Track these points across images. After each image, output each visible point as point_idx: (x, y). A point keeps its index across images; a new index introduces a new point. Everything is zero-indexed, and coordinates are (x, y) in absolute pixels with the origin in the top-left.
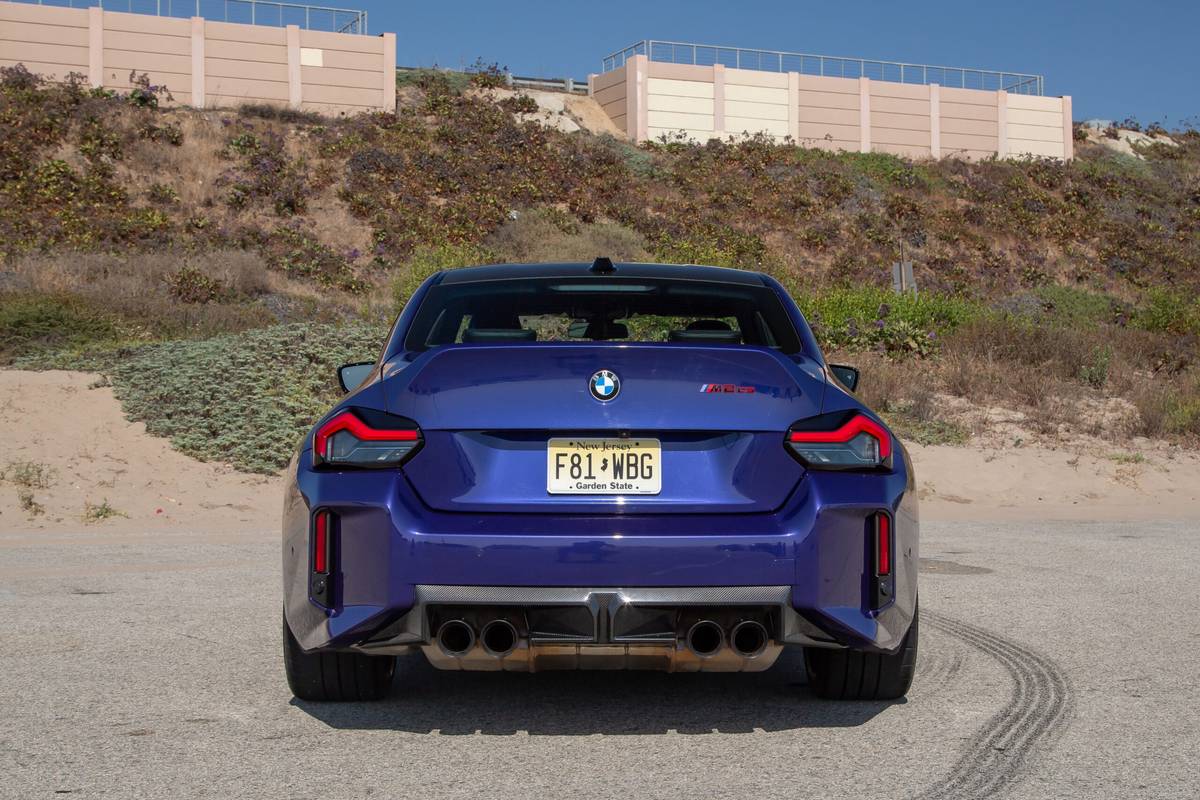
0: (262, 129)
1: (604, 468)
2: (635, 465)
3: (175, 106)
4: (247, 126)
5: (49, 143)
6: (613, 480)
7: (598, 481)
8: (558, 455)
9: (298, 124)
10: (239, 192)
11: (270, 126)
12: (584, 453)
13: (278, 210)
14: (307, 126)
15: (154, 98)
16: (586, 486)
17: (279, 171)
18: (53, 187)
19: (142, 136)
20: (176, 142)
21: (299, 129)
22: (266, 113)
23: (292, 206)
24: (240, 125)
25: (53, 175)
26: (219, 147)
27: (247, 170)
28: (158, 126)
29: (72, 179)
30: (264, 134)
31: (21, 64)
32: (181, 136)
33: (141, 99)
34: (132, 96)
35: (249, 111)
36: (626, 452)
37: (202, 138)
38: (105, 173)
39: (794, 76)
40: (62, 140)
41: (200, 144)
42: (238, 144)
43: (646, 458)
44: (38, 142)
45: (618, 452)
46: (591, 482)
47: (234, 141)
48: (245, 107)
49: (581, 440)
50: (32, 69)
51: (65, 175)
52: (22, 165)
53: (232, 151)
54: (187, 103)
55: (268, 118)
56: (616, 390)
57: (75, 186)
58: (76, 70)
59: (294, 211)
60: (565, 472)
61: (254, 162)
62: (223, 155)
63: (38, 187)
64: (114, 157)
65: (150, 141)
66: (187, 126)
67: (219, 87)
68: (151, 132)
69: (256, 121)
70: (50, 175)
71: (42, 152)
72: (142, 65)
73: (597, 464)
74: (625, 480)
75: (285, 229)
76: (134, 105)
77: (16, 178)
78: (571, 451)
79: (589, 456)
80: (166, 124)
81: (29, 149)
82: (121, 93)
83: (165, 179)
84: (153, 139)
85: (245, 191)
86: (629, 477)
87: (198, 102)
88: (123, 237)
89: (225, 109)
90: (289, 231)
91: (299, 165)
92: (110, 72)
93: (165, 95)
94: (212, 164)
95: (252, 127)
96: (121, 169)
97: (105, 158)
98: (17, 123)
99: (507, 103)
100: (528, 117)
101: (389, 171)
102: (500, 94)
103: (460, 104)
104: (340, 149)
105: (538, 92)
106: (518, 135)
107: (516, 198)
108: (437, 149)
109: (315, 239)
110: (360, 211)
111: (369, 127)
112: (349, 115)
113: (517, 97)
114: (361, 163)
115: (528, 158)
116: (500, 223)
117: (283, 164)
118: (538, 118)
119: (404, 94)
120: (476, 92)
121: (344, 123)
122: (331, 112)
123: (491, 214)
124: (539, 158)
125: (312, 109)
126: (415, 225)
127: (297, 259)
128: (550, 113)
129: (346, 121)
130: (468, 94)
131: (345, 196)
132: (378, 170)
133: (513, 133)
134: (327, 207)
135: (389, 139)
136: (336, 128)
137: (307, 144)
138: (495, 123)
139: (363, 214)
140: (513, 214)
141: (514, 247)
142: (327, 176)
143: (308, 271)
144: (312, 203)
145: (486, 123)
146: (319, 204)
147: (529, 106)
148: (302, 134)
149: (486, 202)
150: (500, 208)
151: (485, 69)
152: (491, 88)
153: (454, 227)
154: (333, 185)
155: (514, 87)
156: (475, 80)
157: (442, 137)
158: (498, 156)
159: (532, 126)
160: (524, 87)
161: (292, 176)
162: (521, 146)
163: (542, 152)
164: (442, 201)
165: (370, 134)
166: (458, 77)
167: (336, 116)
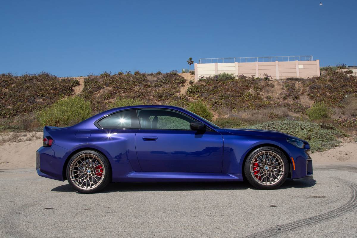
5: (247, 89)
13: (293, 99)
14: (300, 81)
17: (294, 91)
19: (266, 86)
20: (273, 87)
22: (292, 79)
24: (286, 82)
27: (287, 91)
30: (291, 83)
31: (243, 74)
33: (266, 79)
38: (258, 94)
40: (250, 88)
41: (278, 87)
42: (286, 86)
48: (287, 78)
51: (250, 95)
52: (242, 94)
54: (275, 79)
57: (252, 97)
58: (253, 74)
59: (297, 99)
61: (289, 89)
62: (283, 89)
63: (245, 98)
64: (260, 91)
66: (275, 83)
67: (282, 75)
69: (289, 81)
70: (247, 96)
72: (266, 72)
75: (294, 103)
77: (241, 97)
80: (271, 83)
81: (243, 91)
82: (262, 78)
83: (270, 94)
85: (287, 96)
87: (278, 78)
88: (261, 107)
89: (283, 79)
92: (260, 74)
93: (271, 77)
94: (280, 91)
98: (241, 86)
99: (346, 72)
100: (351, 75)
101: (318, 89)
102: (344, 70)
103: (335, 73)
104: (307, 85)
105: (353, 69)
106: (348, 79)
107: (347, 92)
108: (329, 83)
109: (301, 104)
110: (311, 98)
111: (314, 80)
112: (310, 78)
113: (348, 70)
114: (312, 88)
115: (351, 83)
116: (343, 98)
117: (295, 89)
118: (353, 74)
119: (322, 72)
120: (339, 70)
121: (309, 80)
122: (305, 78)
123: (341, 96)
124: (354, 84)
125: (301, 77)
126: (324, 100)
127: (296, 109)
128: (356, 73)
129: (309, 79)
130: (337, 71)
131: (308, 95)
132: (315, 89)
133: (347, 78)
134: (304, 97)
135: (318, 82)
136: (306, 81)
137: (300, 85)
138: (342, 76)
139: (312, 98)
140: (346, 96)
141: (346, 103)
142: (304, 91)
143: (298, 111)
144: (301, 97)
145: (340, 76)
146: (302, 97)
147: (351, 72)
148: (299, 83)
149: (340, 94)
150: (343, 95)
151: (341, 65)
152: (342, 69)
153: (332, 100)
154: (306, 93)
155: (348, 68)
156: (338, 68)
157: (330, 81)
158: (343, 84)
159: (352, 76)
160: (350, 68)
161: (297, 92)
162: (349, 81)
163: (354, 82)
164: (330, 94)
165: (314, 82)
166: (334, 67)
167: (307, 78)
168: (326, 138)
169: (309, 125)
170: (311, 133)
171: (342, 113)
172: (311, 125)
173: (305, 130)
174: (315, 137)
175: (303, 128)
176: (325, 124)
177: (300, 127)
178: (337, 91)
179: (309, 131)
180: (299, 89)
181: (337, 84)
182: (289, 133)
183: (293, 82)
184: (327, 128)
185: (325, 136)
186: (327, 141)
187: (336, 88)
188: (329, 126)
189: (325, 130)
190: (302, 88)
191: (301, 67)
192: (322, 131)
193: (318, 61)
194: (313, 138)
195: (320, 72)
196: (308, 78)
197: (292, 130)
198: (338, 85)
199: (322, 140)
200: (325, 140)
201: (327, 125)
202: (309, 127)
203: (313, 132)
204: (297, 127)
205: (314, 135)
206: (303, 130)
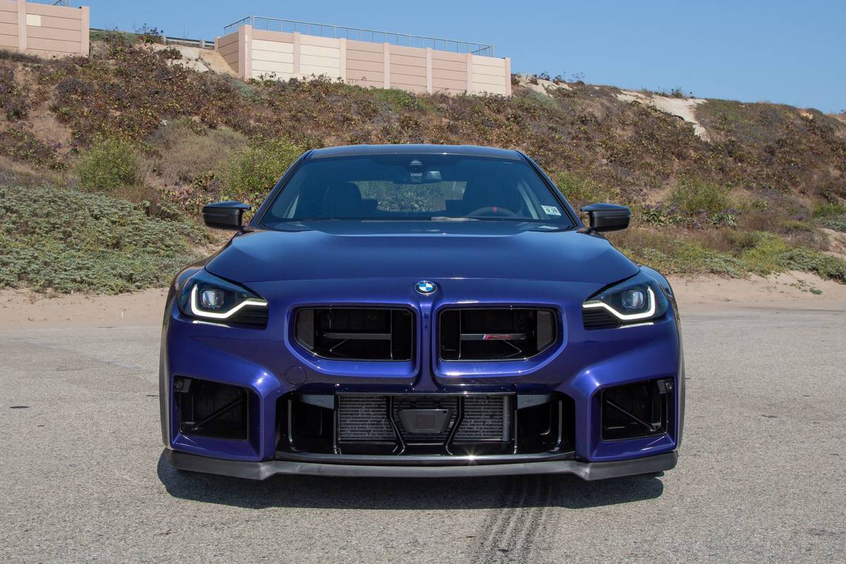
9: (24, 63)
11: (4, 63)
13: (9, 117)
14: (30, 64)
17: (10, 92)
21: (25, 66)
22: (3, 55)
23: (18, 115)
39: (343, 40)
55: (4, 58)
59: (19, 118)
75: (13, 129)
90: (15, 130)
99: (162, 53)
100: (175, 62)
101: (83, 93)
102: (158, 47)
103: (131, 53)
104: (52, 79)
105: (182, 46)
106: (168, 73)
107: (167, 112)
108: (115, 81)
109: (32, 136)
110: (63, 119)
111: (72, 65)
112: (59, 58)
113: (169, 49)
114: (66, 89)
115: (175, 87)
116: (156, 128)
117: (13, 88)
118: (182, 62)
119: (94, 45)
120: (143, 45)
121: (54, 63)
122: (46, 56)
123: (150, 122)
124: (182, 88)
125: (33, 53)
126: (100, 128)
127: (20, 148)
128: (190, 60)
129: (57, 61)
130: (137, 47)
131: (55, 109)
132: (75, 94)
133: (165, 71)
134: (42, 115)
135: (84, 73)
136: (49, 66)
137: (29, 77)
138: (153, 65)
139: (66, 121)
140: (164, 122)
141: (164, 143)
142: (42, 96)
143: (26, 156)
144: (32, 113)
145: (148, 65)
146: (36, 113)
147: (177, 55)
148: (27, 69)
149: (146, 114)
150: (156, 118)
151: (148, 31)
152: (152, 43)
153: (125, 130)
154: (47, 102)
155: (167, 43)
156: (142, 38)
157: (120, 73)
158: (157, 86)
159: (178, 68)
160: (173, 43)
161: (18, 95)
162: (170, 79)
163: (184, 84)
164: (118, 113)
165: (71, 71)
166: (130, 36)
167: (49, 58)
168: (163, 247)
169: (112, 206)
170: (120, 230)
171: (154, 171)
172: (119, 206)
173: (105, 220)
174: (135, 241)
175: (96, 212)
176: (158, 205)
177: (89, 209)
178: (138, 107)
179: (114, 222)
180: (26, 89)
181: (137, 85)
182: (58, 228)
183: (8, 63)
184: (164, 216)
185: (162, 240)
186: (168, 256)
187: (134, 97)
188: (169, 211)
189: (157, 221)
190: (35, 87)
191: (34, 20)
192: (150, 224)
193: (86, 9)
194: (130, 243)
195: (90, 44)
196: (54, 59)
197: (65, 217)
198: (140, 89)
199: (154, 253)
200: (163, 252)
201: (163, 208)
202: (114, 210)
203: (126, 227)
204: (79, 210)
205: (130, 234)
206: (96, 218)
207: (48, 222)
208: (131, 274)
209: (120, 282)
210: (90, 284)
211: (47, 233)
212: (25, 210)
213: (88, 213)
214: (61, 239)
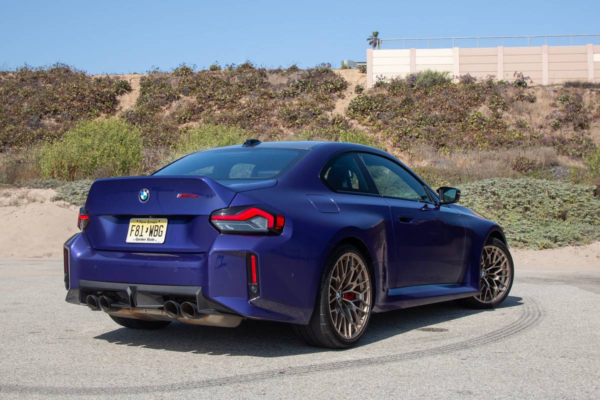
0: (572, 92)
1: (146, 232)
2: (157, 231)
3: (534, 85)
4: (566, 91)
5: (476, 106)
6: (149, 237)
7: (143, 237)
8: (133, 226)
9: (591, 89)
10: (557, 121)
11: (576, 91)
12: (141, 225)
13: (575, 129)
14: (596, 89)
15: (525, 82)
16: (139, 240)
17: (578, 110)
18: (475, 124)
19: (517, 99)
20: (532, 100)
21: (592, 91)
22: (576, 85)
23: (582, 126)
24: (563, 91)
25: (475, 119)
26: (552, 101)
27: (563, 111)
28: (525, 94)
29: (483, 120)
30: (574, 94)
31: (469, 74)
32: (535, 98)
33: (519, 83)
34: (515, 82)
35: (568, 85)
36: (155, 224)
37: (545, 98)
38: (498, 116)
40: (482, 104)
41: (544, 101)
42: (561, 100)
43: (161, 227)
44: (471, 106)
45: (152, 224)
46: (141, 238)
47: (559, 99)
48: (566, 83)
49: (141, 219)
50: (473, 75)
51: (480, 118)
52: (463, 115)
53: (558, 103)
54: (540, 84)
55: (577, 87)
56: (148, 197)
57: (484, 123)
58: (491, 74)
59: (583, 128)
60: (133, 233)
61: (567, 107)
62: (554, 105)
63: (469, 124)
64: (504, 109)
65: (521, 102)
66: (538, 94)
67: (554, 75)
68: (521, 98)
69: (571, 89)
70: (473, 119)
71: (473, 109)
72: (519, 69)
73: (145, 230)
74: (152, 237)
75: (576, 137)
76: (516, 86)
77: (461, 121)
78: (137, 224)
79: (143, 226)
80: (528, 93)
81: (467, 108)
82: (510, 82)
83: (525, 118)
84: (522, 100)
85: (561, 121)
86: (154, 236)
87: (545, 82)
88: (501, 144)
89: (557, 85)
90: (578, 137)
91: (589, 107)
92: (506, 73)
93: (529, 81)
94: (548, 109)
95: (568, 91)
96: (505, 114)
97: (499, 110)
98: (464, 98)
109: (590, 140)
117: (580, 107)
127: (578, 150)
137: (594, 99)
143: (581, 155)
144: (592, 124)
146: (595, 124)
148: (593, 93)
169: (568, 190)
170: (569, 206)
172: (572, 190)
173: (558, 199)
174: (577, 213)
175: (553, 194)
177: (548, 192)
179: (565, 201)
182: (521, 205)
183: (579, 90)
192: (593, 202)
194: (573, 215)
197: (529, 197)
199: (589, 221)
202: (568, 192)
203: (573, 204)
204: (541, 193)
205: (575, 209)
206: (553, 198)
207: (515, 202)
208: (556, 237)
209: (547, 241)
210: (524, 242)
211: (513, 208)
212: (503, 193)
213: (547, 194)
214: (521, 212)
